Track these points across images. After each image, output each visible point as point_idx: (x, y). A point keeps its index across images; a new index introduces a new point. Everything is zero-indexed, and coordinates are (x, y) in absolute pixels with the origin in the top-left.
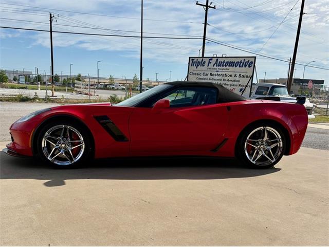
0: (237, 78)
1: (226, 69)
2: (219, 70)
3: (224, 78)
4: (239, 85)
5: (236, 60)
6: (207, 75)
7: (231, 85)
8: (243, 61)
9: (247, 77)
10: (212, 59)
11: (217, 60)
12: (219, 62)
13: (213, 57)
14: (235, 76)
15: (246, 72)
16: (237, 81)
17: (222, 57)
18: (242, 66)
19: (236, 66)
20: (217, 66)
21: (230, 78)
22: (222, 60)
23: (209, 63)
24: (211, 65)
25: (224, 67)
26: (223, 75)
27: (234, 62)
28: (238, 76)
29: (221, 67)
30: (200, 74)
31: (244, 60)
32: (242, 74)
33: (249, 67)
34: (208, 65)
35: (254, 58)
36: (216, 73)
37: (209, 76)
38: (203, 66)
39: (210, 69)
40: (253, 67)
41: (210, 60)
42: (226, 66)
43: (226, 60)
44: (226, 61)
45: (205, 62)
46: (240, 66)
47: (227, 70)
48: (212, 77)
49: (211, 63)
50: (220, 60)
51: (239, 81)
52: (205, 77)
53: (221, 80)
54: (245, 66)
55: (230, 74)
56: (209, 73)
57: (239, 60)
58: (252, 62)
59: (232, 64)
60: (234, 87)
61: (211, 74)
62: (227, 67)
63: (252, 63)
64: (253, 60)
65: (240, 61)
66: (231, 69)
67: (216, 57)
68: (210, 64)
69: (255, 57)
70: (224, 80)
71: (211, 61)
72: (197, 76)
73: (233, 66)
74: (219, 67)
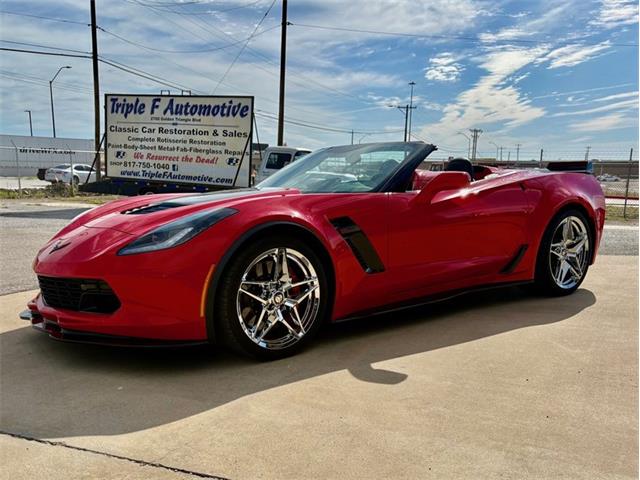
0: (220, 138)
1: (194, 120)
2: (179, 122)
3: (192, 137)
4: (226, 152)
5: (213, 103)
6: (151, 131)
7: (208, 152)
8: (228, 104)
9: (239, 135)
10: (159, 100)
11: (172, 101)
12: (177, 106)
13: (162, 96)
14: (215, 133)
15: (237, 127)
16: (220, 144)
17: (182, 96)
18: (228, 115)
19: (214, 115)
20: (172, 113)
21: (204, 138)
22: (183, 102)
23: (154, 107)
24: (158, 112)
25: (189, 116)
26: (189, 133)
27: (210, 106)
28: (220, 132)
29: (183, 116)
30: (135, 130)
31: (231, 102)
32: (230, 130)
33: (242, 115)
34: (152, 112)
35: (250, 100)
36: (173, 128)
37: (156, 135)
38: (141, 113)
39: (157, 119)
40: (249, 116)
41: (155, 101)
42: (192, 114)
43: (192, 102)
44: (191, 104)
45: (143, 105)
46: (222, 115)
47: (195, 123)
48: (163, 136)
49: (157, 107)
50: (177, 101)
51: (224, 143)
52: (147, 135)
53: (185, 142)
54: (234, 115)
55: (204, 129)
56: (157, 127)
57: (220, 102)
58: (247, 107)
59: (205, 110)
60: (215, 155)
61: (161, 130)
62: (196, 116)
63: (247, 110)
64: (248, 102)
65: (221, 105)
66: (205, 119)
67: (169, 96)
68: (156, 110)
69: (253, 98)
70: (191, 141)
71: (157, 103)
72: (128, 134)
73: (208, 114)
74: (178, 116)
